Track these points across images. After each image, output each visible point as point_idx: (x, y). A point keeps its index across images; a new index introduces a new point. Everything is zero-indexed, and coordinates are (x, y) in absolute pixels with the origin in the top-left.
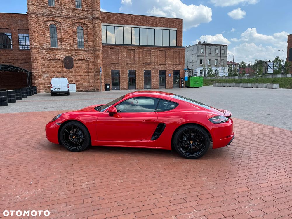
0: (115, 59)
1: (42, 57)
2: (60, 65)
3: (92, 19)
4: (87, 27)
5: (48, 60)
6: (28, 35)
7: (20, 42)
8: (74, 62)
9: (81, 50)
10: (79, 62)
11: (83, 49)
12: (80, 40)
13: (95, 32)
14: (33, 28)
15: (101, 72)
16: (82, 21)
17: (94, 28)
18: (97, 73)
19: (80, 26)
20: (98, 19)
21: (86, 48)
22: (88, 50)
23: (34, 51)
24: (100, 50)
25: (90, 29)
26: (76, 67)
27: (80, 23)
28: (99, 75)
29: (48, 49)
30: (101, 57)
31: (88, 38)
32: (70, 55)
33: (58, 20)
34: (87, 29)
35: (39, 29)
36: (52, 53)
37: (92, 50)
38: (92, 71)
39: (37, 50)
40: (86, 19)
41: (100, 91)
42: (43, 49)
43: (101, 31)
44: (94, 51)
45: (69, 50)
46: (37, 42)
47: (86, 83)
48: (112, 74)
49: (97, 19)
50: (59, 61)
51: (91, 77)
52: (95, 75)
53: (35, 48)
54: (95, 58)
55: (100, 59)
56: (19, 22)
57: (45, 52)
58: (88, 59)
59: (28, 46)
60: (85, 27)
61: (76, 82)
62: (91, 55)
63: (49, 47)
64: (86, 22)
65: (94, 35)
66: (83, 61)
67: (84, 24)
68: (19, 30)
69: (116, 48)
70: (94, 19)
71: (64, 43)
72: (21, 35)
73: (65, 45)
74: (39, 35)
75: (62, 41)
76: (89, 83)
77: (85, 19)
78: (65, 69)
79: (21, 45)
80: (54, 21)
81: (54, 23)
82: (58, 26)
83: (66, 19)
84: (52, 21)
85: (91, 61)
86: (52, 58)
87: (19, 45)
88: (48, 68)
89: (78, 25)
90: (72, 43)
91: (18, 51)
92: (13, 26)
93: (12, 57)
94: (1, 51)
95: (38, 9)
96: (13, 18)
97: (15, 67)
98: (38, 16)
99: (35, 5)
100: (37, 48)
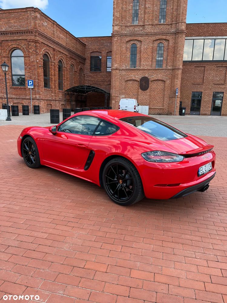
0: (199, 79)
1: (121, 78)
2: (136, 85)
3: (175, 33)
4: (169, 43)
5: (126, 81)
6: (110, 58)
7: (108, 64)
8: (150, 82)
9: (159, 70)
10: (155, 82)
11: (161, 68)
12: (160, 59)
13: (176, 48)
14: (115, 49)
15: (177, 94)
16: (164, 37)
17: (176, 43)
18: (173, 95)
19: (161, 43)
20: (182, 32)
21: (164, 66)
22: (166, 70)
23: (114, 72)
24: (179, 69)
25: (171, 45)
26: (152, 88)
27: (161, 39)
28: (174, 97)
29: (126, 70)
30: (180, 76)
31: (168, 56)
32: (147, 76)
33: (140, 38)
34: (168, 46)
35: (121, 49)
36: (130, 73)
37: (170, 69)
38: (167, 93)
39: (117, 71)
40: (169, 34)
41: (174, 115)
42: (123, 70)
43: (183, 46)
44: (173, 69)
45: (146, 70)
46: (118, 64)
47: (159, 106)
48: (192, 97)
49: (180, 32)
50: (135, 82)
51: (166, 99)
52: (170, 97)
53: (115, 70)
54: (173, 78)
55: (177, 79)
56: (109, 44)
57: (124, 73)
58: (165, 80)
59: (110, 68)
60: (166, 43)
61: (149, 105)
62: (169, 75)
63: (128, 68)
64: (168, 38)
65: (176, 51)
66: (160, 82)
67: (165, 40)
68: (108, 53)
69: (201, 66)
70: (177, 33)
71: (142, 63)
72: (109, 58)
73: (143, 64)
74: (121, 56)
75: (140, 61)
76: (163, 105)
77: (167, 34)
78: (140, 90)
79: (108, 67)
80: (136, 40)
81: (135, 42)
82: (138, 45)
83: (147, 36)
84: (134, 40)
85: (168, 82)
86: (129, 79)
87: (107, 67)
88: (125, 89)
89: (159, 42)
90: (150, 63)
91: (106, 73)
92: (103, 49)
93: (100, 78)
94: (91, 73)
95: (122, 29)
96: (104, 42)
97: (97, 88)
98: (122, 36)
99: (119, 25)
100: (116, 69)
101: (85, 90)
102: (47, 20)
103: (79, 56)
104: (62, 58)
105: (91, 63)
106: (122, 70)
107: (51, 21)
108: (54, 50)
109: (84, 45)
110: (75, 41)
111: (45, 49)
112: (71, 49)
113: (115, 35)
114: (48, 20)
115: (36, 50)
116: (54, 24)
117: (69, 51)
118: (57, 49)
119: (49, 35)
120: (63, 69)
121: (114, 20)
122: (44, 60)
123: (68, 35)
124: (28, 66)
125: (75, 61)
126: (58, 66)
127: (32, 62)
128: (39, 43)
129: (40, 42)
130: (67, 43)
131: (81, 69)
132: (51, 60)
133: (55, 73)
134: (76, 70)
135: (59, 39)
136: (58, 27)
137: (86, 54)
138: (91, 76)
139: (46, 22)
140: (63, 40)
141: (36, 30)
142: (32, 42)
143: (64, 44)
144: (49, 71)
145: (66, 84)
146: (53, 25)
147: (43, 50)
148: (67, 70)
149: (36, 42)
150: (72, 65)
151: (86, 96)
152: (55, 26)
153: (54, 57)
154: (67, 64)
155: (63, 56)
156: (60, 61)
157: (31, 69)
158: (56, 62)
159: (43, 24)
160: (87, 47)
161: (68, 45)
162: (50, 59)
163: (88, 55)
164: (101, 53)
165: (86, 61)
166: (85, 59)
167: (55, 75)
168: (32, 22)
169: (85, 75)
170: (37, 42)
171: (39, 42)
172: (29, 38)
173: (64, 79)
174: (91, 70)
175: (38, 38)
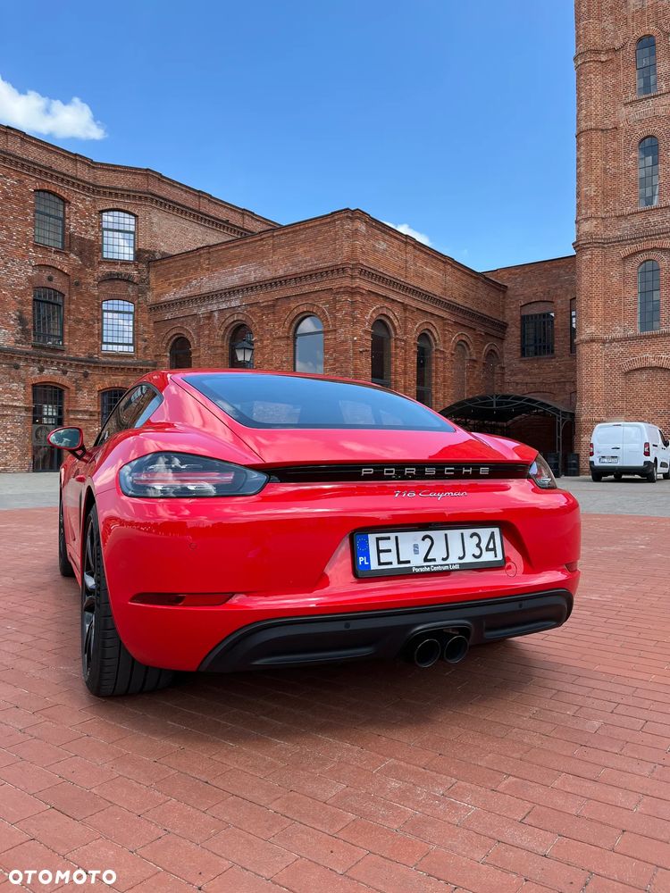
1: (608, 365)
2: (664, 384)
5: (627, 373)
14: (588, 285)
23: (584, 350)
29: (627, 339)
35: (604, 283)
36: (638, 349)
39: (595, 346)
42: (614, 340)
46: (597, 324)
50: (660, 374)
53: (587, 342)
57: (618, 349)
63: (631, 333)
68: (573, 301)
74: (605, 302)
80: (654, 249)
81: (653, 255)
82: (664, 262)
84: (648, 250)
86: (637, 366)
87: (572, 341)
88: (624, 397)
91: (568, 358)
92: (559, 292)
93: (552, 375)
94: (524, 362)
95: (606, 227)
96: (562, 272)
97: (542, 404)
98: (606, 246)
99: (596, 218)
100: (593, 341)
101: (495, 407)
102: (386, 237)
103: (483, 319)
104: (430, 328)
105: (523, 336)
106: (611, 342)
107: (398, 236)
108: (405, 307)
109: (502, 289)
110: (473, 280)
111: (377, 308)
112: (459, 301)
113: (585, 244)
114: (391, 236)
115: (353, 312)
116: (406, 243)
117: (451, 307)
118: (414, 304)
119: (390, 272)
120: (434, 355)
121: (579, 206)
122: (373, 336)
123: (449, 267)
124: (331, 355)
125: (472, 331)
126: (416, 349)
127: (343, 342)
128: (362, 294)
129: (364, 292)
130: (445, 289)
131: (491, 353)
132: (396, 334)
133: (405, 365)
134: (474, 357)
135: (423, 279)
136: (419, 250)
137: (507, 312)
138: (522, 371)
139: (384, 240)
140: (433, 280)
141: (354, 262)
142: (343, 293)
143: (438, 292)
144: (390, 363)
145: (440, 395)
146: (403, 245)
147: (374, 311)
148: (445, 359)
149: (353, 292)
150: (462, 345)
151: (507, 427)
152: (410, 248)
153: (406, 327)
154: (445, 342)
155: (433, 322)
156: (425, 334)
157: (338, 361)
158: (412, 338)
159: (374, 246)
160: (509, 292)
161: (449, 293)
162: (393, 332)
163: (512, 315)
164: (552, 302)
165: (508, 329)
166: (504, 326)
167: (405, 373)
168: (346, 244)
169: (504, 368)
170: (355, 293)
171: (361, 291)
172: (335, 285)
173: (436, 383)
174: (523, 355)
175: (358, 282)
